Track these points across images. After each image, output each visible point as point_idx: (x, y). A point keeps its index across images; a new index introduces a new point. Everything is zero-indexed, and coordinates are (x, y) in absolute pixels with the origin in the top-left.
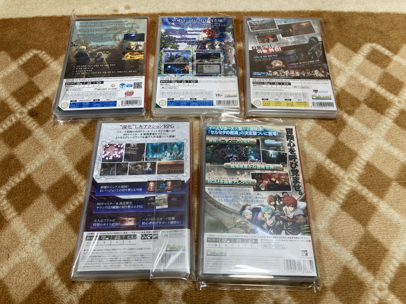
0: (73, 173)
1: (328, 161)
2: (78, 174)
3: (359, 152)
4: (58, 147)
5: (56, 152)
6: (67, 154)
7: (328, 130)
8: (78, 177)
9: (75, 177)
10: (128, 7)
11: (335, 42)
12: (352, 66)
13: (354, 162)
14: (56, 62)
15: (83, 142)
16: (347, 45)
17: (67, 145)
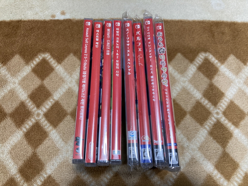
0: (18, 176)
1: (216, 172)
2: (21, 178)
3: (240, 164)
4: (6, 151)
5: (4, 155)
6: (13, 158)
7: (218, 142)
8: (21, 180)
9: (19, 179)
10: (63, 13)
11: (229, 54)
12: (241, 79)
13: (235, 173)
14: (4, 67)
15: (26, 147)
16: (238, 56)
17: (13, 149)
